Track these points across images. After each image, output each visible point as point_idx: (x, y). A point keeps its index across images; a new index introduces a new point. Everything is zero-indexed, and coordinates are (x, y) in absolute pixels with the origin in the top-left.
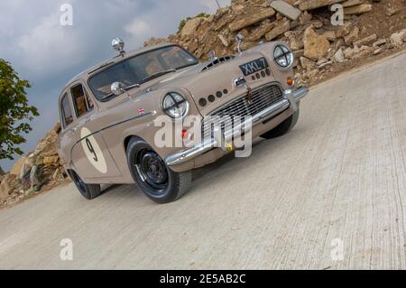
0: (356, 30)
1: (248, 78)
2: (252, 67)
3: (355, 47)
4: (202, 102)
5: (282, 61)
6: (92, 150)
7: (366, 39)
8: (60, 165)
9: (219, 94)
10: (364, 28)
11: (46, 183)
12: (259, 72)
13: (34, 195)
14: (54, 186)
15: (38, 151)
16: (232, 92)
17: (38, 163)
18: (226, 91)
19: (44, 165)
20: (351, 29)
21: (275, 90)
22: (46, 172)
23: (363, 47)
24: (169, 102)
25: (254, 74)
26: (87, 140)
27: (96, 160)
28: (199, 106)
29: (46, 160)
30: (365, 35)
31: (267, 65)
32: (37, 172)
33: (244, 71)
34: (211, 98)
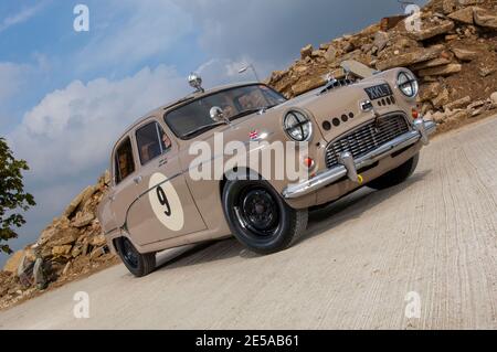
0: (446, 92)
1: (375, 102)
2: (377, 91)
3: (447, 110)
4: (326, 125)
5: (408, 89)
6: (164, 201)
7: (458, 101)
8: (72, 257)
9: (344, 118)
10: (454, 90)
11: (54, 279)
12: (385, 98)
13: (39, 294)
14: (66, 281)
15: (44, 240)
16: (359, 117)
17: (44, 255)
18: (351, 115)
19: (52, 256)
20: (440, 90)
21: (400, 122)
22: (54, 266)
23: (455, 110)
24: (291, 122)
25: (380, 100)
26: (159, 189)
27: (168, 214)
28: (323, 130)
29: (56, 250)
30: (456, 97)
31: (392, 93)
32: (43, 265)
33: (369, 94)
34: (336, 122)
